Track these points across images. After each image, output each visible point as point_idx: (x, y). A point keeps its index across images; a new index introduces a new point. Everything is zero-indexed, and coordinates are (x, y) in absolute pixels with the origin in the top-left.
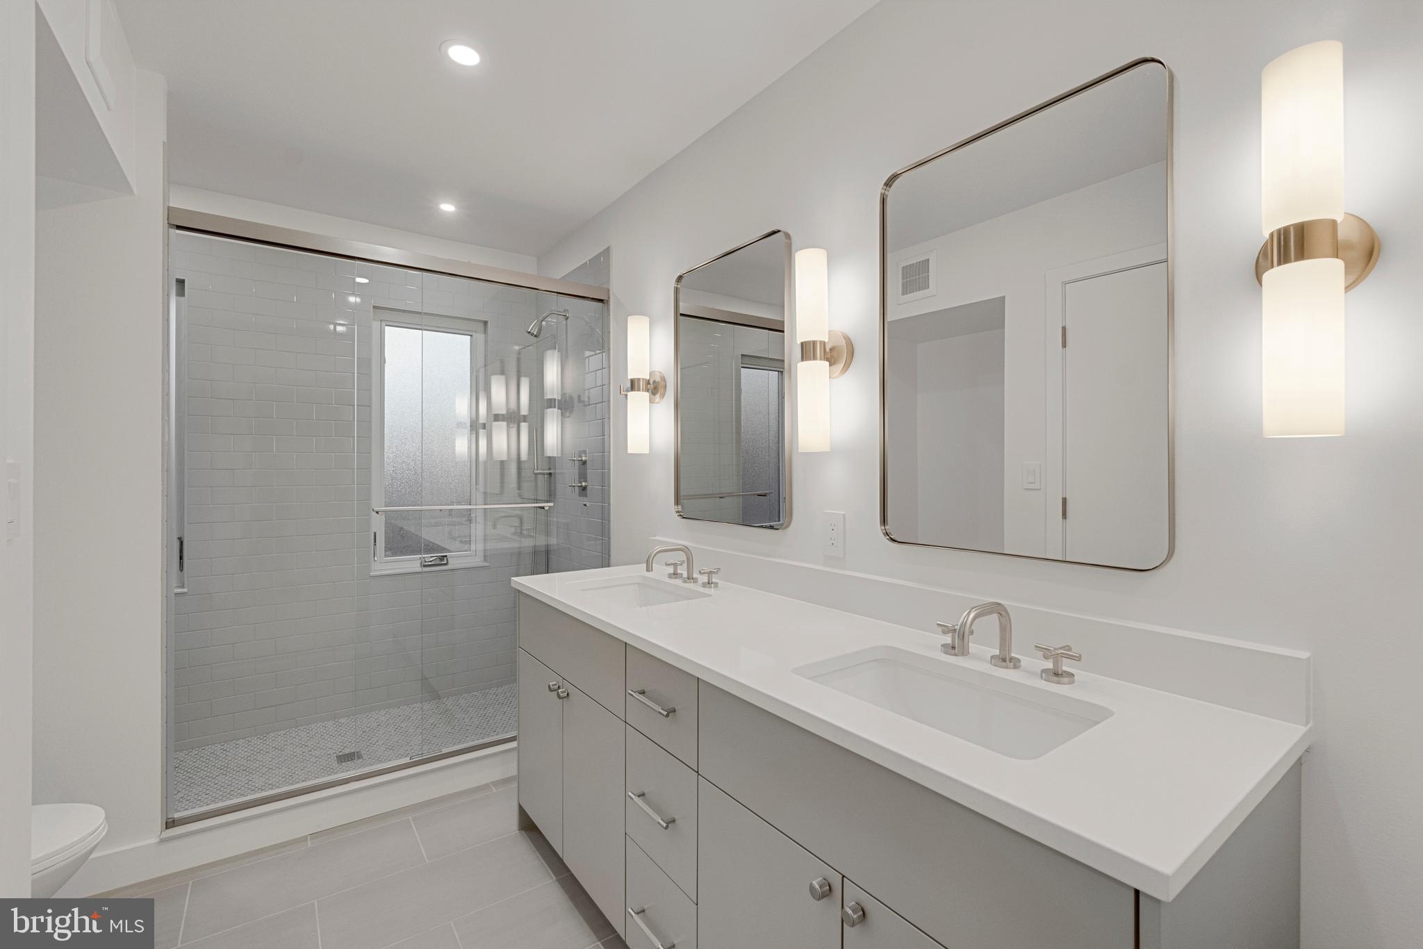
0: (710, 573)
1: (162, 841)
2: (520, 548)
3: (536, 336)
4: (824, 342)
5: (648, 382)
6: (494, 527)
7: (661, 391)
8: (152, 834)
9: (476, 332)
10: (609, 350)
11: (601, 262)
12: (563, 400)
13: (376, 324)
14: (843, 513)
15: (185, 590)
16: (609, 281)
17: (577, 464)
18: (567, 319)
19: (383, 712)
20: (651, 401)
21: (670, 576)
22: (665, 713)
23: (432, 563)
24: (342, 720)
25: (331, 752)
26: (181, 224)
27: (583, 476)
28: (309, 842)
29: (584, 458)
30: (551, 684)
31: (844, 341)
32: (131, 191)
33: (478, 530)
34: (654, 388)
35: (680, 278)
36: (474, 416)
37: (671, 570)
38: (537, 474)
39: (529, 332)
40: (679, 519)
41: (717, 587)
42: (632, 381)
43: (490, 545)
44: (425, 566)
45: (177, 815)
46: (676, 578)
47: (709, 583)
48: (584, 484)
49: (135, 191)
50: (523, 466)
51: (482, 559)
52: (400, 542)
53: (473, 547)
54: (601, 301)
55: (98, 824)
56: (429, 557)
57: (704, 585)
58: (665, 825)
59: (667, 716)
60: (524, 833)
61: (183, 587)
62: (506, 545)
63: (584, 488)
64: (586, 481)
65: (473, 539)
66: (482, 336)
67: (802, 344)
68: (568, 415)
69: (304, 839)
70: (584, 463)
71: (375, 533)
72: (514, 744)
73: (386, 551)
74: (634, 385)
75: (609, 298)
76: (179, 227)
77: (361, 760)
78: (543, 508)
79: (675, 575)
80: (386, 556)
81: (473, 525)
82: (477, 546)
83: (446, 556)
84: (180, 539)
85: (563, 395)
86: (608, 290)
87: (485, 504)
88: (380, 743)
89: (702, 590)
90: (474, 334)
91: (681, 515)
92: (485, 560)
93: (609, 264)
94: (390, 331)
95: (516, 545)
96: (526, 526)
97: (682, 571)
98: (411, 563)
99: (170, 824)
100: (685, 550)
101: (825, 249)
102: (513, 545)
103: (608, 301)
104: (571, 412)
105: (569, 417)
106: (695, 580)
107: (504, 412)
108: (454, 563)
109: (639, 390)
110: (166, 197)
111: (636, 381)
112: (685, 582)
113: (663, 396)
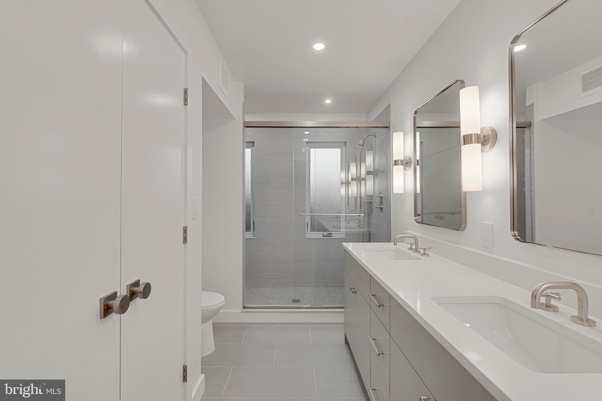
0: (425, 249)
1: (242, 312)
2: (359, 232)
3: (362, 146)
4: (477, 134)
5: (402, 161)
6: (349, 223)
7: (409, 164)
8: (240, 309)
9: (342, 146)
10: (390, 148)
11: (387, 111)
12: (374, 170)
13: (307, 148)
14: (492, 224)
15: (255, 238)
16: (390, 118)
17: (379, 198)
18: (376, 136)
19: (309, 288)
20: (405, 169)
21: (409, 249)
22: (378, 305)
23: (326, 235)
24: (297, 288)
25: (291, 298)
26: (247, 126)
27: (381, 203)
28: (279, 325)
29: (381, 196)
30: (351, 287)
31: (491, 132)
32: (235, 119)
33: (343, 224)
34: (406, 163)
35: (416, 112)
36: (347, 179)
37: (409, 246)
38: (365, 202)
39: (360, 145)
40: (416, 223)
41: (429, 256)
42: (395, 161)
43: (347, 230)
44: (323, 236)
45: (246, 306)
46: (411, 250)
47: (424, 254)
48: (381, 206)
49: (236, 118)
50: (362, 199)
51: (345, 235)
52: (316, 226)
53: (341, 230)
54: (387, 127)
55: (222, 300)
56: (325, 233)
57: (422, 255)
58: (378, 354)
59: (379, 307)
60: (346, 345)
61: (254, 237)
62: (353, 230)
63: (382, 208)
64: (382, 205)
65: (341, 227)
66: (345, 148)
67: (464, 136)
68: (376, 177)
69: (277, 324)
70: (382, 197)
71: (307, 223)
72: (343, 310)
73: (311, 230)
74: (396, 163)
75: (390, 125)
76: (247, 127)
77: (299, 303)
78: (360, 216)
79: (411, 248)
80: (311, 232)
81: (341, 223)
82: (343, 230)
83: (331, 233)
84: (254, 222)
85: (374, 169)
86: (390, 122)
87: (346, 214)
88: (306, 298)
89: (420, 257)
90: (341, 148)
91: (417, 221)
92: (346, 236)
93: (390, 111)
94: (312, 150)
95: (358, 231)
96: (362, 223)
97: (414, 247)
98: (319, 235)
99: (244, 308)
100: (415, 238)
101: (478, 86)
102: (357, 230)
103: (389, 127)
104: (377, 176)
105: (377, 178)
106: (419, 252)
107: (355, 177)
108: (334, 236)
109: (398, 165)
110: (244, 118)
111: (397, 161)
112: (414, 252)
113: (410, 166)
